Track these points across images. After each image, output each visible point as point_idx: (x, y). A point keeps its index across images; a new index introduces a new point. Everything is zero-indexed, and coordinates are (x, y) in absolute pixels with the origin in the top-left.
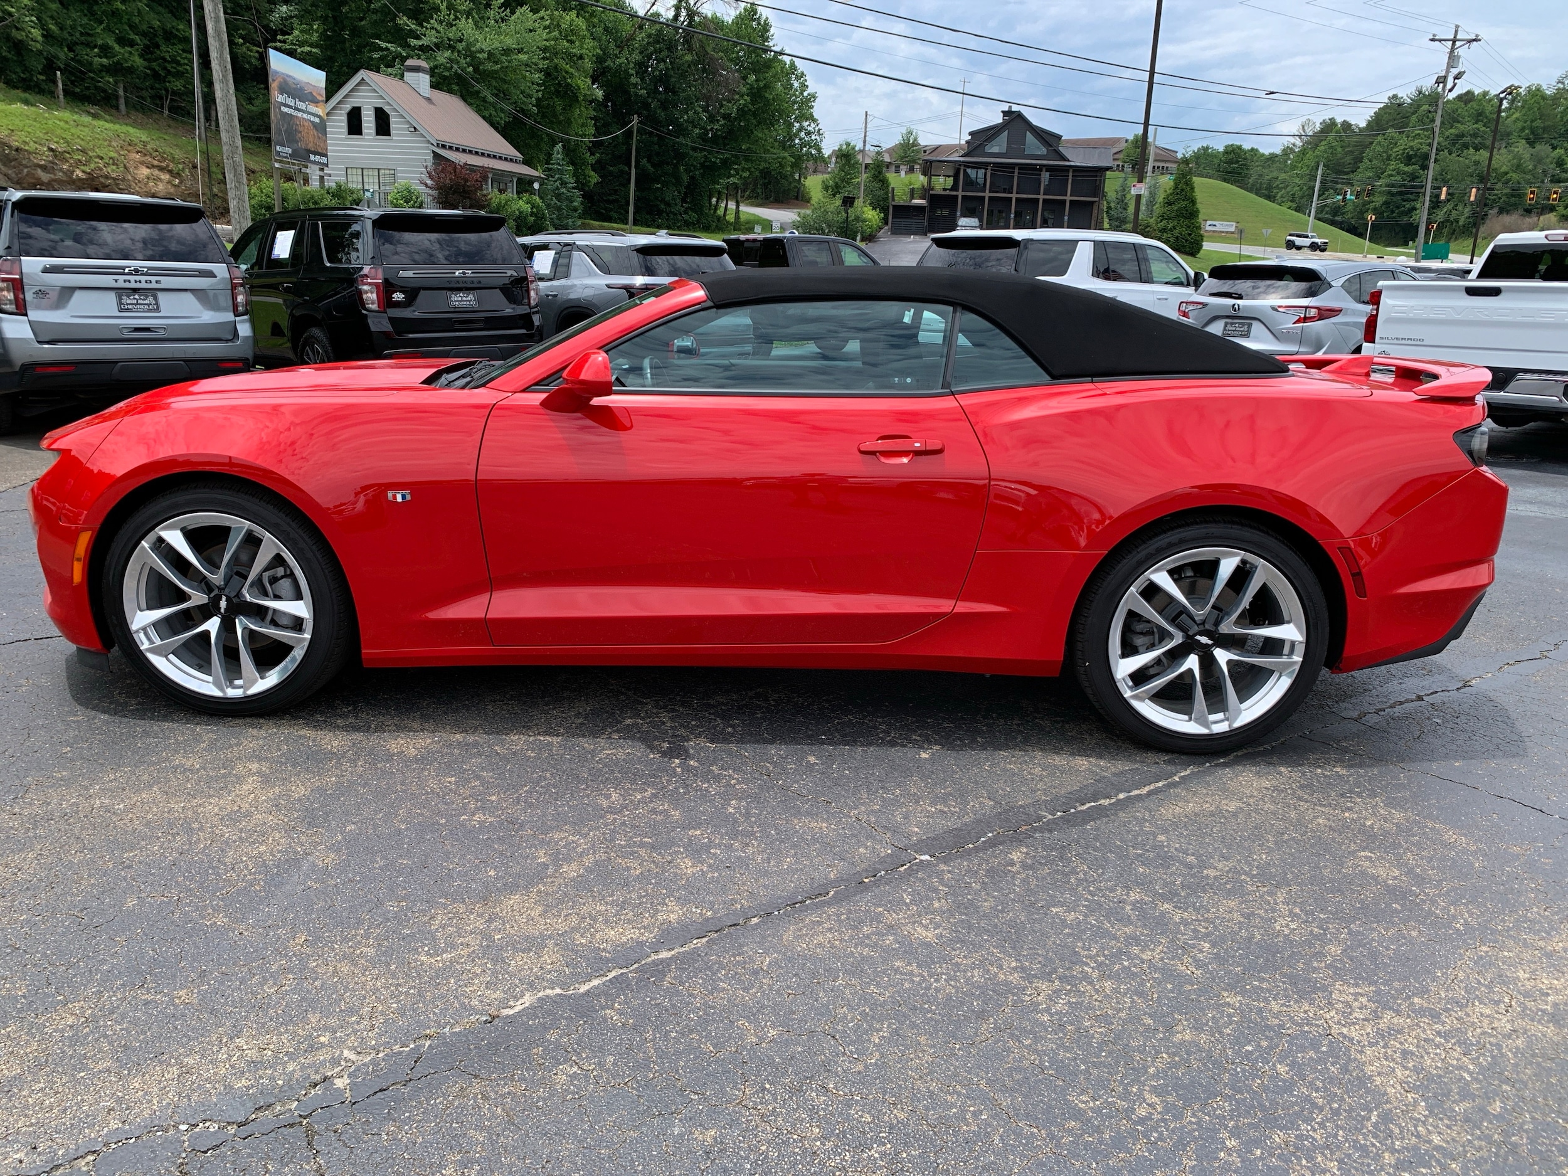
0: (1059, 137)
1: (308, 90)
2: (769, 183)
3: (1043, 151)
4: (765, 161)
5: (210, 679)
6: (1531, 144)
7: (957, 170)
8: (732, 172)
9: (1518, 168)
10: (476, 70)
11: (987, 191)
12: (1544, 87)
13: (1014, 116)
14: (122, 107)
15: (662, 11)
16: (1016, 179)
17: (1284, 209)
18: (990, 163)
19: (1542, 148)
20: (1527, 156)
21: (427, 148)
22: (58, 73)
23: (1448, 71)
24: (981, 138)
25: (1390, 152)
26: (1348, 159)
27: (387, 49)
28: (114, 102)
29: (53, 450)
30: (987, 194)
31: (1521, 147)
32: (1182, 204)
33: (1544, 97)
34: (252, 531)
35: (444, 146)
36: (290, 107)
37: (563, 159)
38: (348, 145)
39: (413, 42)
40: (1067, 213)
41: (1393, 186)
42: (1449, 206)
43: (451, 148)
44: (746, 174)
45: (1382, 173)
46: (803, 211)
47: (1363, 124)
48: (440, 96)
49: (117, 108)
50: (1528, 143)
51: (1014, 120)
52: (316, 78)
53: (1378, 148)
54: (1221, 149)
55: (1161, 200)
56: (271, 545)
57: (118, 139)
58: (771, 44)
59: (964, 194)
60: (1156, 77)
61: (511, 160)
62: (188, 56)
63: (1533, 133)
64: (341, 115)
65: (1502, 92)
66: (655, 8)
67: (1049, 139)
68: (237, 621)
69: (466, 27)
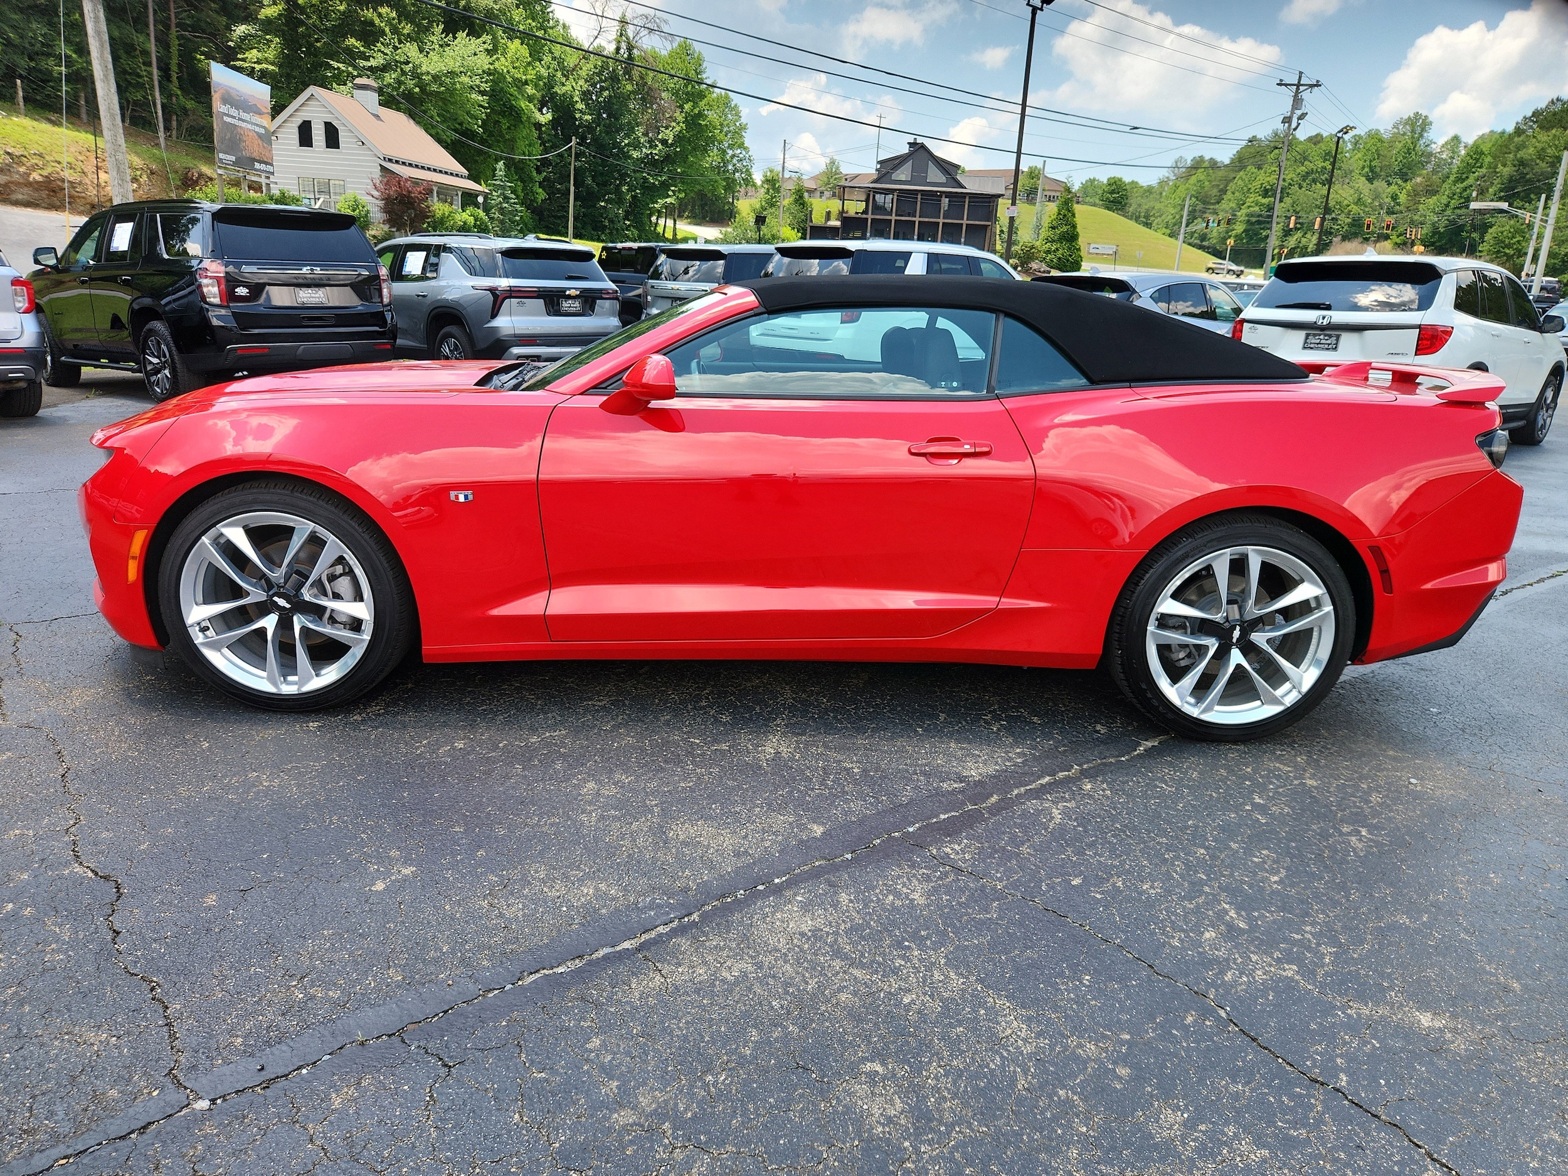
0: (957, 167)
1: (252, 102)
2: (706, 204)
3: (942, 179)
4: (699, 184)
5: (264, 674)
6: (1370, 180)
7: (870, 194)
8: (670, 193)
9: (1359, 201)
10: (423, 90)
11: (894, 215)
12: (1382, 132)
13: (917, 147)
14: (84, 116)
15: (604, 44)
16: (919, 203)
17: (1159, 235)
18: (896, 190)
19: (1380, 184)
20: (1366, 192)
21: (375, 161)
22: (19, 81)
23: (1293, 112)
24: (888, 166)
25: (1250, 186)
26: (1215, 191)
27: (338, 68)
28: (76, 111)
29: (104, 448)
30: (894, 218)
31: (1361, 183)
32: (1065, 229)
33: (1381, 141)
34: (315, 532)
35: (390, 160)
36: (234, 117)
37: (505, 176)
38: (299, 157)
39: (362, 63)
40: (963, 235)
41: (1252, 216)
42: (1299, 234)
43: (397, 162)
44: (682, 195)
45: (1243, 204)
46: (724, 229)
47: (1227, 161)
48: (387, 113)
49: (78, 116)
50: (1367, 180)
51: (918, 150)
52: (261, 92)
53: (1240, 182)
54: (1105, 182)
55: (1046, 225)
56: (334, 546)
57: (76, 144)
58: (704, 76)
59: (873, 217)
60: (1028, 111)
61: (457, 175)
62: (148, 69)
63: (1372, 171)
64: (292, 128)
65: (1339, 132)
66: (597, 41)
67: (949, 169)
68: (295, 618)
69: (411, 50)
